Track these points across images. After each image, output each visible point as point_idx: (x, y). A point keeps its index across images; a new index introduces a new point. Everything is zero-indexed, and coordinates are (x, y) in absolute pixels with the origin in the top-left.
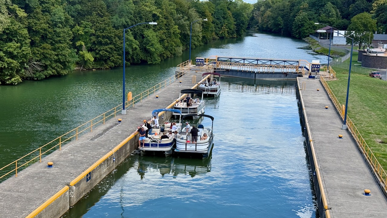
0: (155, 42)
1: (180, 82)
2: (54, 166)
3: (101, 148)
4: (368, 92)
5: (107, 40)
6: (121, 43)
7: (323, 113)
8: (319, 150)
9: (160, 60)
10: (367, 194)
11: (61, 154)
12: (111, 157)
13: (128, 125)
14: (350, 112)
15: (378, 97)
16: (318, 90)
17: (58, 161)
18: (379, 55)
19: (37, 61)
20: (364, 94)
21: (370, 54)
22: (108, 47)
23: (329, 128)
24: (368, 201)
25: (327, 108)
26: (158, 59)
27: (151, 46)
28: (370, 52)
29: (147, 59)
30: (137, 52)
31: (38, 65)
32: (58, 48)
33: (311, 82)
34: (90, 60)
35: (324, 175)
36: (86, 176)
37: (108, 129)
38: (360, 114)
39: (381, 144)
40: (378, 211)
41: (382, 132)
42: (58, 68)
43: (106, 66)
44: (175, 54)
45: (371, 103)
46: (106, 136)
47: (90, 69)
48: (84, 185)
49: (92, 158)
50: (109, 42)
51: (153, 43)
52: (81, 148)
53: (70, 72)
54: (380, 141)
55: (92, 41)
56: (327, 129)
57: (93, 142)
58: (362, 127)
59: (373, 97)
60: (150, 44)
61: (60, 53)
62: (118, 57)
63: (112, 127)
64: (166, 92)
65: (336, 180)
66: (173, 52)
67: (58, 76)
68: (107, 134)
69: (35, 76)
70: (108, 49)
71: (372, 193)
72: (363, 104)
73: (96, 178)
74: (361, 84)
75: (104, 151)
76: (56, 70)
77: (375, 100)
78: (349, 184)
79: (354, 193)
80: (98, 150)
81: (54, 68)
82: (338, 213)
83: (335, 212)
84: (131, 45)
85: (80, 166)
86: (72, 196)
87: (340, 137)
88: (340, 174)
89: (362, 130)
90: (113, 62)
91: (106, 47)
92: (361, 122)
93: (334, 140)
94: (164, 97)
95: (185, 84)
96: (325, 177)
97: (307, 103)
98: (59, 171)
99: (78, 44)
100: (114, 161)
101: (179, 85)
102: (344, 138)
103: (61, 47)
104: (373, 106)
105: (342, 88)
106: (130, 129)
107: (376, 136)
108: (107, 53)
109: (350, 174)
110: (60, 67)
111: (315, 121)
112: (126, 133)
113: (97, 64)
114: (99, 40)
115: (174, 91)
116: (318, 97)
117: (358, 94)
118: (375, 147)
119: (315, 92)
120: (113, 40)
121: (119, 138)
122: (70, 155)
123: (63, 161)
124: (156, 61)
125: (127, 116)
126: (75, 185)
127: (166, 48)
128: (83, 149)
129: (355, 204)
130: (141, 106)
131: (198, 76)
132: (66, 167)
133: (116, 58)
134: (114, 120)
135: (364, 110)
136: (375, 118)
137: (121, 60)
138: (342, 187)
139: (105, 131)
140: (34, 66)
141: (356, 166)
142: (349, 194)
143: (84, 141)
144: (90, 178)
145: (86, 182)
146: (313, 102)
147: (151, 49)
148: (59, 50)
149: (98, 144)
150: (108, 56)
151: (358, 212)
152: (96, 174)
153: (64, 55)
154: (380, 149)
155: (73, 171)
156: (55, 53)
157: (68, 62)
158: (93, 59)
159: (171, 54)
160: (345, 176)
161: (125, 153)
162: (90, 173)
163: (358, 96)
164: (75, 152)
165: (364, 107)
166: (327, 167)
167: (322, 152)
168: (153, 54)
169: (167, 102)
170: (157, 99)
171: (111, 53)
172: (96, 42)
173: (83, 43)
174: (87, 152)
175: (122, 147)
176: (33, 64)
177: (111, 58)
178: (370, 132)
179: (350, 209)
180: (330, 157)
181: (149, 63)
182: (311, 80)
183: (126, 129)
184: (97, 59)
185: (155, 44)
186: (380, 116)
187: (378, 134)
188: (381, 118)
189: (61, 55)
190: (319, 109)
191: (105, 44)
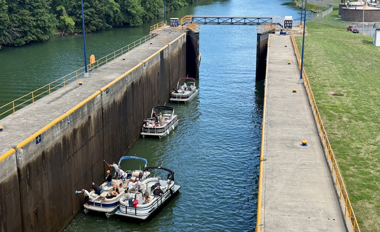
0: (136, 4)
1: (151, 44)
2: (5, 130)
3: (55, 111)
4: (336, 46)
5: (87, 4)
6: (102, 6)
7: (284, 68)
8: (271, 105)
9: (142, 23)
10: (304, 144)
11: (14, 119)
12: (65, 119)
13: (88, 87)
14: (312, 66)
15: (344, 50)
16: (286, 46)
17: (9, 125)
18: (358, 8)
19: (15, 27)
20: (331, 48)
21: (349, 7)
22: (89, 11)
23: (286, 83)
24: (303, 151)
25: (289, 64)
26: (140, 21)
27: (132, 8)
28: (350, 6)
29: (129, 22)
30: (118, 15)
31: (17, 31)
32: (37, 14)
33: (282, 38)
34: (71, 25)
35: (268, 129)
36: (35, 139)
37: (67, 92)
38: (321, 68)
39: (333, 96)
40: (310, 161)
41: (337, 84)
42: (38, 33)
43: (88, 30)
44: (158, 15)
45: (335, 56)
46: (63, 100)
47: (72, 34)
48: (33, 147)
49: (44, 121)
50: (89, 5)
51: (134, 4)
52: (36, 111)
53: (51, 37)
54: (333, 93)
55: (72, 5)
56: (284, 84)
57: (49, 106)
58: (319, 81)
59: (339, 50)
60: (131, 6)
61: (39, 19)
62: (99, 20)
63: (71, 90)
64: (134, 54)
65: (278, 133)
66: (156, 14)
67: (39, 42)
68: (65, 97)
69: (15, 42)
70: (88, 13)
71: (309, 143)
72: (327, 58)
73: (48, 140)
74: (331, 38)
75: (58, 114)
76: (36, 36)
77: (340, 54)
78: (290, 136)
79: (292, 144)
80: (52, 113)
81: (33, 34)
82: (271, 164)
83: (269, 163)
84: (111, 8)
85: (31, 129)
86: (20, 158)
87: (294, 92)
88: (284, 127)
89: (318, 84)
90: (94, 25)
91: (87, 11)
92: (319, 76)
93: (288, 94)
94: (131, 59)
95: (155, 45)
96: (269, 130)
97: (272, 59)
98: (8, 135)
99: (58, 9)
100: (68, 123)
101: (148, 46)
102: (297, 92)
103: (40, 12)
104: (336, 59)
105: (310, 43)
106: (89, 92)
107: (330, 88)
108: (88, 17)
109: (294, 126)
110: (40, 33)
111: (274, 78)
112: (84, 96)
113: (78, 28)
114: (80, 4)
115: (142, 53)
116: (284, 52)
117: (325, 48)
118: (326, 99)
119: (283, 48)
120: (93, 4)
121: (76, 100)
122: (23, 119)
123: (15, 125)
124: (138, 23)
125: (89, 79)
126: (22, 148)
127: (148, 10)
128: (37, 113)
129: (290, 154)
130: (106, 68)
131: (171, 36)
132: (16, 130)
133: (97, 21)
134: (75, 84)
135: (326, 64)
136: (335, 71)
137: (103, 24)
138: (282, 139)
139: (63, 94)
140: (13, 33)
141: (301, 118)
142: (287, 146)
143: (40, 105)
144: (40, 140)
145: (36, 145)
146: (277, 58)
147: (133, 11)
148: (38, 16)
149: (54, 107)
150: (89, 20)
151: (290, 162)
152: (48, 136)
153: (43, 21)
154: (330, 101)
155: (22, 134)
156: (34, 18)
157: (48, 27)
158: (74, 24)
159: (155, 15)
160: (288, 128)
161: (82, 115)
162: (40, 136)
163: (324, 50)
164: (28, 116)
165: (327, 61)
166: (273, 121)
167: (272, 107)
168: (135, 16)
169: (133, 63)
170: (124, 61)
171: (92, 17)
172: (76, 6)
173: (63, 8)
174: (40, 116)
175: (78, 109)
176: (12, 31)
177: (92, 22)
178: (325, 85)
179: (284, 159)
180: (280, 111)
181: (131, 25)
182: (282, 36)
183: (85, 92)
184: (79, 23)
185: (136, 6)
186: (340, 69)
187: (332, 87)
188: (341, 71)
189: (41, 20)
190: (282, 64)
191: (85, 7)
